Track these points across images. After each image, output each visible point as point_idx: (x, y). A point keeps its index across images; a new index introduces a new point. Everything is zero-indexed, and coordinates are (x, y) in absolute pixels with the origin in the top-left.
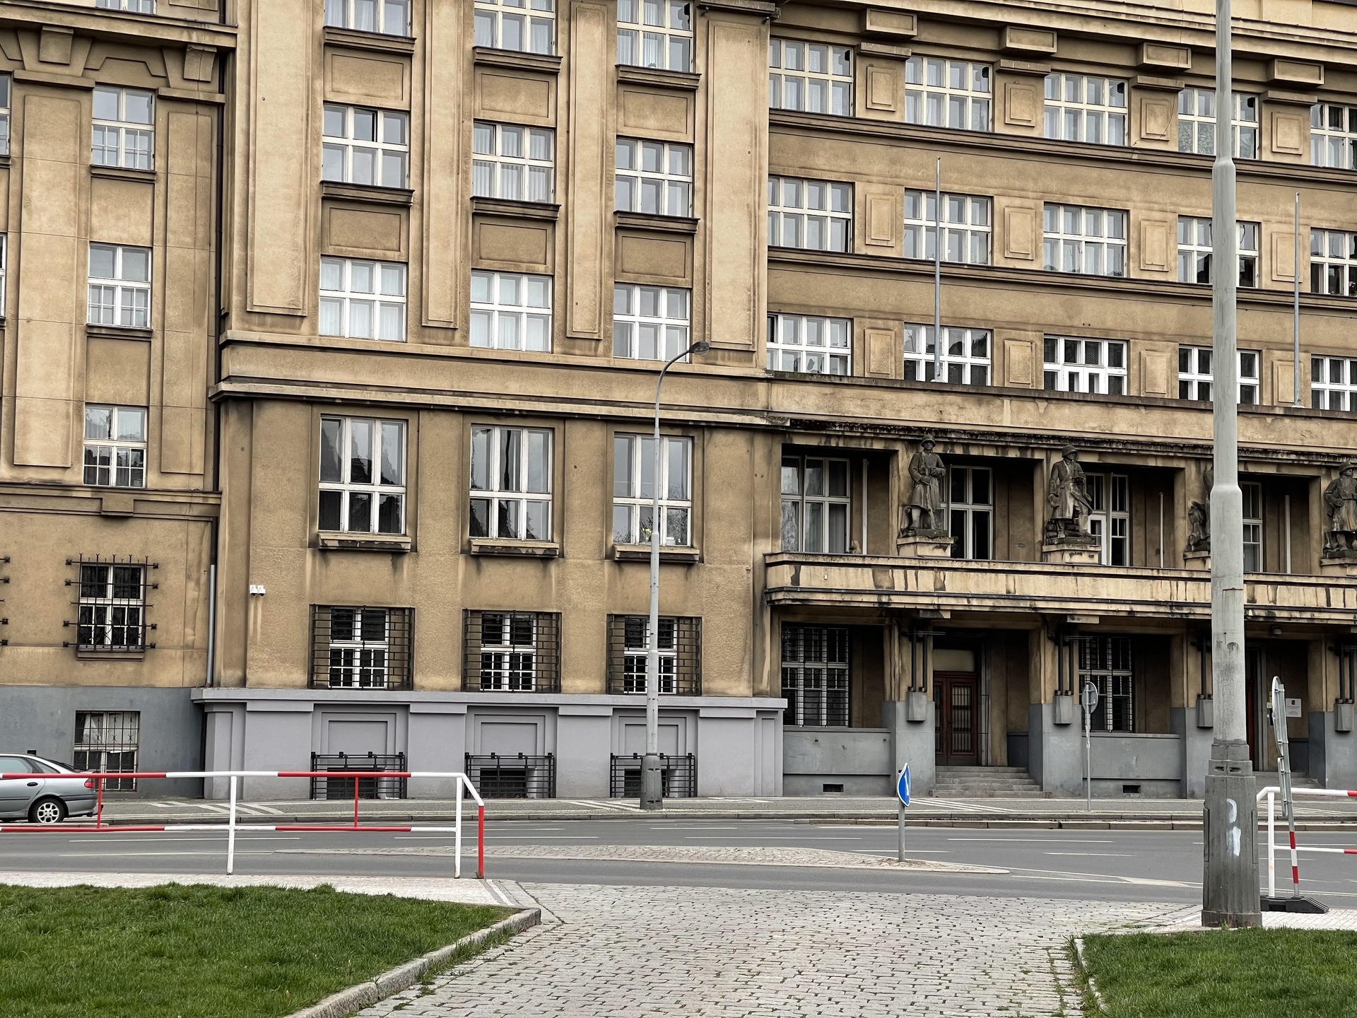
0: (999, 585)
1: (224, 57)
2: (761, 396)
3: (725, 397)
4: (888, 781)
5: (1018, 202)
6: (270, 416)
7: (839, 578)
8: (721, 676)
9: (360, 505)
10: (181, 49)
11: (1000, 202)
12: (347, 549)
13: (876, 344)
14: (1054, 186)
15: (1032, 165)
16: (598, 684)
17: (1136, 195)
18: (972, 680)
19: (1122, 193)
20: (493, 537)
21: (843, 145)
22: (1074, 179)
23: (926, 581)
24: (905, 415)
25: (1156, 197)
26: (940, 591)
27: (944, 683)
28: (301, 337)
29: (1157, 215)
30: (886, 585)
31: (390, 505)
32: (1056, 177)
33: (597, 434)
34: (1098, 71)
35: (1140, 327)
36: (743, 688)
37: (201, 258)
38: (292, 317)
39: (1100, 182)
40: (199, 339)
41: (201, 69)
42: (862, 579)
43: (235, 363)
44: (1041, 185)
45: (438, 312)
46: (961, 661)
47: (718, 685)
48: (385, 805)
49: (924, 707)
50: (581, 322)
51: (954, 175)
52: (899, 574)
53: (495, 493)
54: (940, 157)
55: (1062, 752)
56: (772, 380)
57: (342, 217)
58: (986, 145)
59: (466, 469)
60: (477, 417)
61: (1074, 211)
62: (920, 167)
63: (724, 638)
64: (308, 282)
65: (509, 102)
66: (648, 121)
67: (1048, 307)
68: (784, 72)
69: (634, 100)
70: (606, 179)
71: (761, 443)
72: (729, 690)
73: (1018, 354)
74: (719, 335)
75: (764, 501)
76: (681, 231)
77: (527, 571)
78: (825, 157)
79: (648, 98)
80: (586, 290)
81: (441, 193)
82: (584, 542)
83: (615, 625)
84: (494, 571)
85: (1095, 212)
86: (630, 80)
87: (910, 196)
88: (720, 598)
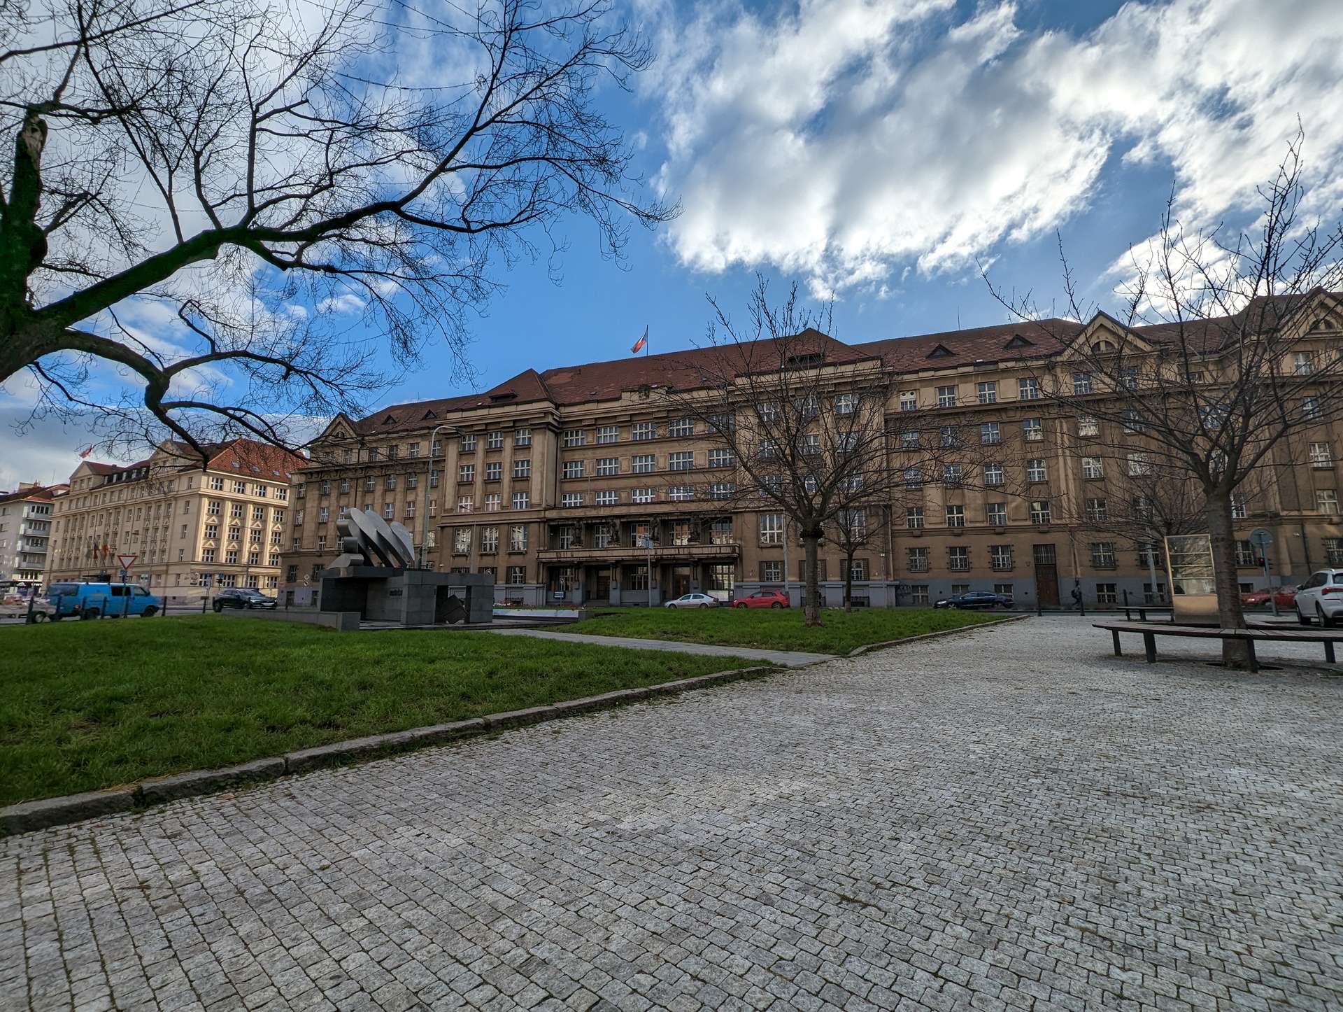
0: (587, 554)
1: (445, 461)
2: (542, 514)
3: (535, 515)
5: (625, 458)
6: (447, 529)
7: (548, 555)
8: (530, 579)
10: (441, 461)
11: (620, 459)
13: (588, 498)
14: (635, 452)
16: (503, 582)
17: (657, 450)
19: (653, 451)
21: (582, 452)
22: (640, 449)
23: (569, 554)
24: (577, 514)
25: (664, 450)
26: (572, 557)
28: (454, 513)
29: (663, 454)
30: (559, 556)
32: (636, 450)
33: (506, 526)
34: (646, 422)
35: (658, 484)
36: (535, 582)
38: (452, 510)
39: (647, 449)
41: (443, 464)
42: (554, 555)
43: (442, 520)
44: (631, 453)
45: (477, 505)
47: (530, 581)
50: (504, 504)
51: (609, 454)
52: (565, 553)
53: (488, 542)
54: (605, 450)
55: (614, 595)
56: (545, 510)
57: (462, 488)
58: (616, 445)
59: (481, 538)
60: (483, 526)
61: (641, 457)
62: (600, 453)
63: (531, 571)
64: (455, 502)
65: (494, 458)
66: (521, 456)
67: (633, 482)
68: (569, 438)
69: (519, 452)
70: (511, 471)
71: (542, 525)
72: (532, 582)
73: (623, 495)
74: (533, 501)
75: (542, 538)
76: (527, 479)
77: (491, 558)
78: (578, 456)
79: (521, 452)
80: (505, 496)
81: (479, 480)
82: (502, 552)
83: (510, 569)
84: (485, 558)
85: (647, 457)
86: (516, 449)
87: (598, 461)
88: (530, 562)
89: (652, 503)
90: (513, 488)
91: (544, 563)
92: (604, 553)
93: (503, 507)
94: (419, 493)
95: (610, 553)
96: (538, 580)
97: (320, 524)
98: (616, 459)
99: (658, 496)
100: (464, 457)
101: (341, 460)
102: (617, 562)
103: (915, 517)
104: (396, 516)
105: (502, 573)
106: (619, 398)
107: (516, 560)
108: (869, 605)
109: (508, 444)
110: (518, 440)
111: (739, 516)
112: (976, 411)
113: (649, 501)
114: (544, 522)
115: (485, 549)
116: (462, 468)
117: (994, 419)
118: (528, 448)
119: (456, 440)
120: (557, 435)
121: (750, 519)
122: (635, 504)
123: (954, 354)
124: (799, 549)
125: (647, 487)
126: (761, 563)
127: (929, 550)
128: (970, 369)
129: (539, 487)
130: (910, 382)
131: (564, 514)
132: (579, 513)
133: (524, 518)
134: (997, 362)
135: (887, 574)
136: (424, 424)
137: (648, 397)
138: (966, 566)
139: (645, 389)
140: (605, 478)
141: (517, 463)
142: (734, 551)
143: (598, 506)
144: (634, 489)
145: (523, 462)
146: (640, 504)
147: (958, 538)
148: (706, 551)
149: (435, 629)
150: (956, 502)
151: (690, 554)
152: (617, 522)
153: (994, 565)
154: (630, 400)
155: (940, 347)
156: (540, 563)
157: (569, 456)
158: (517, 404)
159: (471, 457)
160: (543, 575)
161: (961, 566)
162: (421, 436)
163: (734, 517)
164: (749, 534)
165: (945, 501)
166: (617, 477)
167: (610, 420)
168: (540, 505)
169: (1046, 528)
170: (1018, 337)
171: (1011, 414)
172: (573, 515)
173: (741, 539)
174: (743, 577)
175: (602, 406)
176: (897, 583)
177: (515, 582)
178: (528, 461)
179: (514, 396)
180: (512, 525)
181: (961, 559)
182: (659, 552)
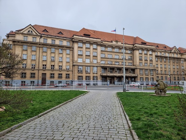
1: (73, 48)
2: (100, 65)
3: (99, 65)
4: (107, 84)
6: (76, 66)
7: (104, 74)
8: (99, 79)
9: (80, 71)
10: (71, 48)
11: (113, 55)
12: (79, 73)
13: (106, 62)
17: (119, 54)
18: (111, 79)
20: (87, 72)
21: (104, 52)
24: (108, 66)
27: (110, 79)
31: (82, 71)
32: (115, 54)
33: (92, 67)
34: (117, 48)
35: (120, 61)
37: (72, 58)
38: (77, 61)
40: (72, 62)
41: (72, 49)
42: (106, 74)
43: (74, 64)
45: (84, 61)
46: (111, 78)
48: (82, 86)
49: (109, 81)
50: (91, 61)
53: (87, 70)
54: (110, 53)
55: (116, 83)
57: (79, 56)
58: (112, 52)
60: (86, 66)
62: (108, 53)
63: (99, 77)
64: (77, 59)
65: (88, 50)
67: (115, 60)
68: (102, 48)
69: (94, 50)
71: (101, 67)
74: (98, 62)
75: (101, 70)
76: (96, 56)
80: (91, 60)
81: (84, 55)
85: (117, 55)
87: (108, 55)
88: (99, 75)
90: (93, 58)
94: (64, 55)
97: (32, 60)
100: (79, 48)
105: (92, 78)
106: (112, 42)
109: (92, 47)
113: (118, 64)
116: (79, 51)
118: (96, 49)
119: (77, 43)
125: (117, 62)
126: (140, 78)
128: (163, 51)
133: (96, 65)
134: (166, 50)
137: (118, 43)
139: (117, 41)
140: (109, 58)
145: (95, 52)
146: (116, 65)
154: (114, 43)
155: (157, 46)
157: (102, 52)
158: (90, 38)
159: (81, 48)
160: (101, 78)
164: (138, 72)
165: (160, 70)
168: (100, 63)
174: (138, 80)
175: (109, 43)
177: (94, 80)
178: (97, 52)
179: (89, 35)
181: (162, 78)
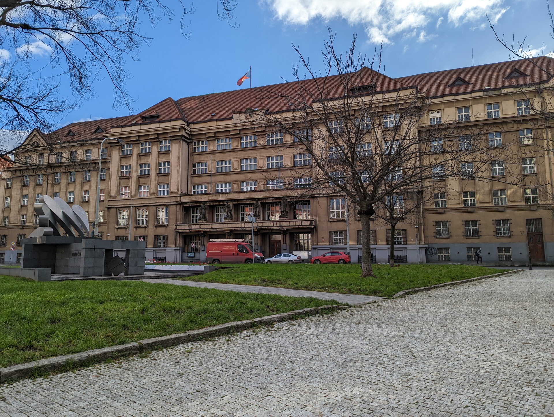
0: (210, 226)
1: (110, 162)
3: (173, 200)
5: (236, 160)
6: (112, 210)
7: (183, 227)
8: (170, 244)
11: (232, 160)
14: (243, 156)
15: (239, 153)
16: (152, 246)
17: (258, 155)
19: (255, 155)
21: (206, 156)
22: (246, 154)
23: (197, 227)
24: (203, 199)
25: (263, 154)
26: (200, 228)
28: (117, 199)
29: (262, 157)
30: (191, 228)
33: (154, 207)
34: (250, 134)
35: (259, 178)
36: (174, 246)
38: (115, 196)
39: (251, 154)
41: (108, 164)
42: (187, 227)
43: (109, 203)
44: (240, 156)
45: (133, 193)
47: (170, 246)
49: (204, 248)
50: (152, 192)
51: (225, 157)
52: (193, 226)
53: (141, 218)
54: (222, 155)
56: (181, 196)
57: (122, 181)
58: (229, 151)
59: (136, 215)
60: (138, 207)
61: (247, 159)
62: (219, 157)
63: (171, 238)
64: (117, 191)
65: (144, 160)
66: (163, 159)
67: (242, 177)
68: (197, 146)
69: (161, 156)
70: (156, 169)
71: (178, 206)
72: (172, 246)
73: (235, 186)
74: (172, 190)
75: (179, 216)
76: (168, 175)
77: (143, 229)
78: (203, 158)
79: (163, 155)
80: (153, 187)
81: (134, 175)
82: (151, 225)
83: (156, 237)
84: (139, 230)
85: (251, 159)
86: (160, 153)
87: (217, 162)
88: (170, 232)
89: (255, 191)
90: (158, 180)
91: (180, 233)
92: (222, 226)
93: (151, 194)
94: (92, 185)
95: (226, 226)
96: (176, 245)
97: (22, 206)
98: (230, 161)
99: (259, 186)
100: (123, 159)
101: (36, 162)
102: (231, 231)
103: (440, 200)
104: (76, 200)
105: (151, 239)
106: (232, 118)
107: (161, 231)
108: (407, 262)
109: (154, 150)
110: (161, 147)
111: (315, 199)
112: (485, 124)
113: (253, 189)
114: (180, 205)
115: (139, 223)
116: (122, 167)
117: (498, 129)
118: (168, 153)
119: (118, 147)
120: (188, 144)
121: (323, 201)
122: (243, 192)
123: (469, 84)
124: (357, 222)
125: (251, 180)
126: (330, 232)
127: (449, 223)
128: (481, 94)
129: (177, 181)
130: (437, 104)
131: (194, 199)
132: (204, 198)
133: (166, 201)
134: (500, 89)
135: (420, 240)
136: (95, 136)
137: (251, 117)
138: (477, 234)
140: (222, 174)
141: (160, 164)
142: (311, 224)
143: (217, 193)
144: (242, 182)
145: (165, 163)
146: (246, 192)
147: (471, 214)
148: (292, 224)
149: (104, 279)
150: (469, 189)
151: (281, 226)
152: (231, 204)
153: (498, 234)
154: (239, 119)
155: (459, 78)
156: (178, 233)
157: (197, 159)
158: (160, 122)
159: (128, 159)
160: (179, 241)
161: (473, 234)
162: (93, 144)
163: (311, 201)
164: (322, 212)
165: (461, 187)
166: (230, 173)
167: (225, 133)
168: (177, 192)
169: (535, 207)
170: (516, 70)
171: (510, 126)
172: (200, 200)
173: (316, 216)
174: (318, 242)
175: (220, 123)
176: (427, 246)
177: (160, 246)
178: (168, 162)
179: (158, 117)
180: (157, 206)
181: (473, 230)
182: (260, 225)
